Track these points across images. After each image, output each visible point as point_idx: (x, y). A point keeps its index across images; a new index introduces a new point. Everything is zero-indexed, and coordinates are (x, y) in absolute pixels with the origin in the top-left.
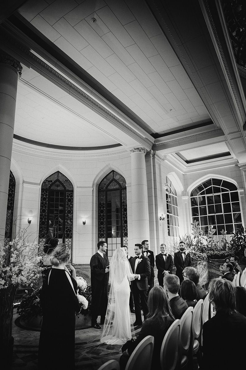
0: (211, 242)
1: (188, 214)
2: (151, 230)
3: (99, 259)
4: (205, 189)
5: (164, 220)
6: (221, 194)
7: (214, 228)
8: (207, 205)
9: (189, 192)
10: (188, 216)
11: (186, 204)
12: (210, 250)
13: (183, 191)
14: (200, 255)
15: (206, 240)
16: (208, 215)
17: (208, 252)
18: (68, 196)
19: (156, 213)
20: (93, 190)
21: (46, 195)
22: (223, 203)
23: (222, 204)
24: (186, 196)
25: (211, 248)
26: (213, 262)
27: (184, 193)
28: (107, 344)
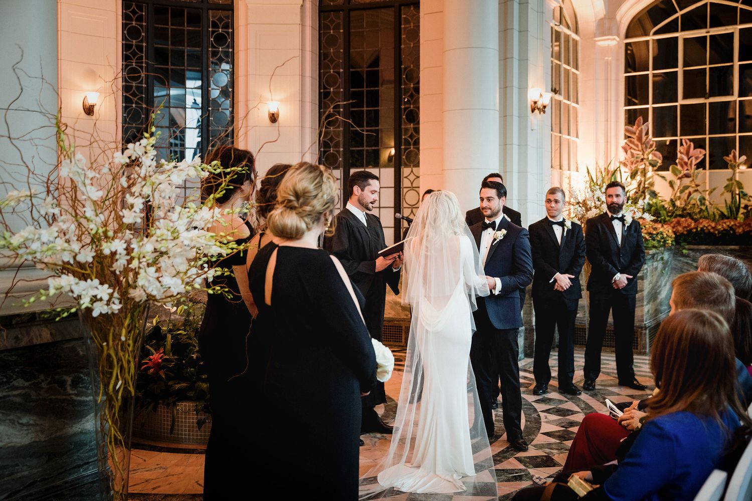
0: (687, 191)
1: (613, 98)
2: (505, 145)
3: (353, 231)
4: (680, 13)
5: (544, 112)
6: (734, 29)
7: (700, 144)
8: (680, 70)
9: (623, 21)
10: (613, 103)
11: (607, 64)
12: (682, 216)
13: (602, 19)
14: (655, 229)
15: (671, 184)
16: (681, 101)
17: (679, 223)
18: (215, 25)
19: (523, 88)
20: (302, 6)
21: (139, 19)
22: (740, 60)
23: (737, 64)
24: (611, 35)
25: (684, 209)
26: (692, 253)
27: (605, 26)
28: (403, 490)
